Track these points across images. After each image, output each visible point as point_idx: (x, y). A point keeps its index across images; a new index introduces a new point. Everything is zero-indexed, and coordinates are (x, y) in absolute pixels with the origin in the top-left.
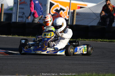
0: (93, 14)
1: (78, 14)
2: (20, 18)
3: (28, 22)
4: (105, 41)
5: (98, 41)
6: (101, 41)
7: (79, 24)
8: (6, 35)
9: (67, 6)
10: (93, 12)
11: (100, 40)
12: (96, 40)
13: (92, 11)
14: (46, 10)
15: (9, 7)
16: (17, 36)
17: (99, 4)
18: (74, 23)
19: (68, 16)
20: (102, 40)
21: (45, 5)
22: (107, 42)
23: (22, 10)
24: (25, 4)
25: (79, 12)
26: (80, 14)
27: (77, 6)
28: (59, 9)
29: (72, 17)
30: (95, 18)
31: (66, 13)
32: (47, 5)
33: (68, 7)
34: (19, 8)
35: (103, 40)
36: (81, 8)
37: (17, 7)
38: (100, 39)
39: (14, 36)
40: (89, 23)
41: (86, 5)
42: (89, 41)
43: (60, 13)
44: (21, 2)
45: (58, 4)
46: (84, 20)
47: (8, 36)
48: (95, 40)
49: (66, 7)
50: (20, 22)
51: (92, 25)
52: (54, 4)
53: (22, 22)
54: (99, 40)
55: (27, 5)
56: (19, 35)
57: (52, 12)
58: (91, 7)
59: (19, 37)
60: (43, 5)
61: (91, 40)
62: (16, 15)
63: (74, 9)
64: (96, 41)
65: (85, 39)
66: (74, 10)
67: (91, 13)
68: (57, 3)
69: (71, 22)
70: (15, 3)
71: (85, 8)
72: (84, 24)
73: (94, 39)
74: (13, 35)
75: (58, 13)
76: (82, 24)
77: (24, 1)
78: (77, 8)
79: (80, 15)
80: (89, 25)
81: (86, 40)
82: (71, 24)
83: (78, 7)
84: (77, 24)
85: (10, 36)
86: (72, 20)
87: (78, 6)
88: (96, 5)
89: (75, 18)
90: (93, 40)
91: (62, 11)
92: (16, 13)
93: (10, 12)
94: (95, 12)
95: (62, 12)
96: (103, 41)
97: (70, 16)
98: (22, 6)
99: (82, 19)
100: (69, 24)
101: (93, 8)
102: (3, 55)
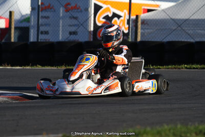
0: (171, 21)
1: (145, 22)
2: (43, 35)
4: (194, 68)
5: (182, 68)
6: (186, 68)
7: (147, 40)
8: (21, 66)
9: (125, 9)
10: (171, 17)
11: (186, 66)
12: (178, 67)
13: (168, 15)
14: (88, 18)
15: (23, 16)
16: (39, 67)
17: (180, 3)
18: (139, 39)
19: (127, 26)
20: (188, 66)
21: (87, 10)
22: (197, 68)
23: (46, 20)
24: (51, 9)
25: (145, 18)
26: (148, 23)
28: (110, 15)
29: (134, 28)
30: (174, 28)
31: (123, 21)
32: (89, 9)
33: (126, 12)
34: (42, 17)
35: (191, 65)
36: (149, 11)
37: (37, 15)
38: (185, 64)
39: (35, 68)
40: (165, 38)
41: (158, 6)
42: (165, 69)
43: (113, 22)
44: (43, 6)
45: (109, 6)
47: (25, 68)
48: (176, 66)
49: (122, 11)
50: (44, 41)
51: (171, 40)
52: (101, 7)
53: (47, 41)
54: (183, 66)
55: (55, 11)
56: (43, 65)
57: (99, 21)
58: (166, 9)
59: (43, 68)
60: (83, 10)
61: (170, 67)
62: (36, 29)
63: (137, 14)
64: (179, 68)
66: (137, 16)
67: (168, 19)
69: (133, 37)
70: (33, 9)
71: (157, 11)
72: (156, 40)
74: (32, 65)
76: (153, 40)
78: (142, 11)
79: (148, 24)
80: (165, 40)
81: (161, 67)
82: (133, 41)
83: (144, 9)
84: (144, 40)
85: (28, 68)
86: (134, 34)
87: (143, 7)
88: (175, 5)
89: (139, 30)
90: (174, 66)
91: (116, 19)
92: (36, 26)
93: (25, 25)
94: (174, 17)
95: (116, 21)
96: (190, 68)
97: (131, 26)
98: (46, 13)
99: (152, 30)
100: (130, 40)
101: (169, 11)
102: (18, 101)
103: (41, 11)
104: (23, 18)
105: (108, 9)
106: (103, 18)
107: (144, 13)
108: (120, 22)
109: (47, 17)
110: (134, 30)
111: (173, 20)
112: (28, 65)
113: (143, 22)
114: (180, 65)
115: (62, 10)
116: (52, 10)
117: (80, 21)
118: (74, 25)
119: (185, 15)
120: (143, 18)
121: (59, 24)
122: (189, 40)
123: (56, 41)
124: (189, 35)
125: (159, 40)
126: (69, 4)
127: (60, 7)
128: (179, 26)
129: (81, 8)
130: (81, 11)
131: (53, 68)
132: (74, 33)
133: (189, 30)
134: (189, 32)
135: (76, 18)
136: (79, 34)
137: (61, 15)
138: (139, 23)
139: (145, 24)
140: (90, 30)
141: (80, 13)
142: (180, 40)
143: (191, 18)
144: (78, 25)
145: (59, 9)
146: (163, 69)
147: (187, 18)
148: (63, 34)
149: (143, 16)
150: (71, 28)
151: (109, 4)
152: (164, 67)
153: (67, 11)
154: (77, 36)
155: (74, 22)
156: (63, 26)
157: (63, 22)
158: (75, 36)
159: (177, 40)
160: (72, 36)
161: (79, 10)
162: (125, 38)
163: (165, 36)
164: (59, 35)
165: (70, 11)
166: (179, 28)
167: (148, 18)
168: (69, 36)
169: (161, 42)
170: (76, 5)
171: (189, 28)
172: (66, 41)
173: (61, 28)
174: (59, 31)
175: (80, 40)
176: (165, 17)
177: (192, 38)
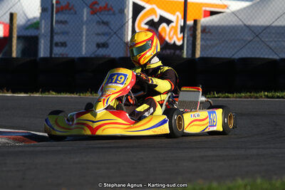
0: (245, 28)
1: (207, 30)
2: (59, 48)
3: (81, 56)
4: (278, 97)
5: (261, 97)
6: (267, 97)
7: (209, 56)
8: (26, 92)
9: (177, 11)
10: (245, 23)
12: (256, 95)
13: (240, 20)
14: (125, 24)
15: (29, 20)
16: (53, 95)
17: (258, 2)
18: (198, 55)
19: (181, 36)
20: (270, 94)
21: (122, 11)
22: (282, 97)
23: (63, 26)
24: (70, 9)
25: (207, 25)
26: (212, 31)
27: (201, 8)
28: (156, 20)
29: (191, 39)
30: (249, 39)
31: (175, 28)
32: (126, 11)
33: (180, 15)
34: (57, 22)
35: (273, 93)
36: (212, 13)
37: (50, 19)
38: (265, 92)
39: (46, 95)
40: (236, 53)
41: (226, 6)
42: (236, 97)
43: (160, 29)
44: (59, 6)
45: (154, 6)
46: (223, 44)
47: (32, 95)
48: (252, 94)
49: (173, 13)
50: (61, 56)
51: (244, 56)
53: (65, 56)
54: (262, 93)
55: (76, 13)
56: (58, 92)
58: (238, 11)
59: (59, 95)
60: (117, 11)
61: (243, 94)
62: (49, 39)
64: (257, 97)
65: (228, 93)
66: (195, 21)
67: (240, 26)
68: (151, 4)
69: (190, 52)
70: (44, 10)
71: (224, 14)
72: (222, 56)
73: (251, 92)
74: (43, 92)
75: (155, 31)
76: (218, 56)
77: (69, 4)
78: (203, 14)
79: (211, 34)
80: (236, 57)
81: (229, 95)
82: (190, 57)
83: (205, 11)
84: (205, 56)
85: (37, 95)
86: (190, 47)
87: (204, 9)
88: (251, 6)
89: (199, 42)
90: (248, 94)
91: (164, 25)
92: (49, 34)
93: (32, 33)
94: (248, 23)
96: (272, 97)
97: (186, 35)
98: (64, 16)
99: (217, 42)
100: (185, 56)
101: (242, 14)
102: (23, 144)
103: (56, 13)
104: (29, 23)
105: (153, 11)
106: (146, 24)
107: (205, 16)
108: (171, 30)
109: (64, 22)
110: (191, 42)
111: (248, 27)
112: (37, 92)
113: (204, 30)
114: (257, 92)
115: (86, 11)
116: (72, 11)
117: (112, 28)
118: (104, 34)
119: (265, 20)
120: (203, 25)
121: (82, 32)
122: (271, 57)
123: (77, 56)
124: (271, 48)
125: (227, 56)
126: (95, 3)
127: (84, 8)
128: (257, 36)
129: (114, 9)
130: (114, 14)
131: (73, 96)
132: (104, 45)
133: (271, 42)
134: (271, 45)
135: (106, 23)
136: (110, 46)
137: (85, 19)
138: (199, 31)
139: (207, 33)
140: (126, 41)
141: (113, 17)
142: (258, 56)
143: (274, 25)
144: (110, 33)
145: (82, 10)
146: (233, 97)
147: (267, 24)
148: (87, 46)
149: (205, 21)
150: (100, 37)
151: (155, 3)
152: (235, 95)
153: (94, 12)
154: (108, 49)
155: (104, 29)
156: (87, 35)
157: (87, 29)
158: (104, 49)
159: (253, 56)
160: (100, 49)
161: (111, 12)
162: (178, 52)
163: (236, 50)
164: (81, 48)
165: (98, 14)
166: (257, 39)
167: (212, 24)
168: (96, 49)
169: (230, 58)
170: (107, 5)
171: (271, 40)
172: (93, 56)
173: (84, 38)
174: (82, 42)
175: (112, 56)
176: (236, 23)
177: (276, 54)
